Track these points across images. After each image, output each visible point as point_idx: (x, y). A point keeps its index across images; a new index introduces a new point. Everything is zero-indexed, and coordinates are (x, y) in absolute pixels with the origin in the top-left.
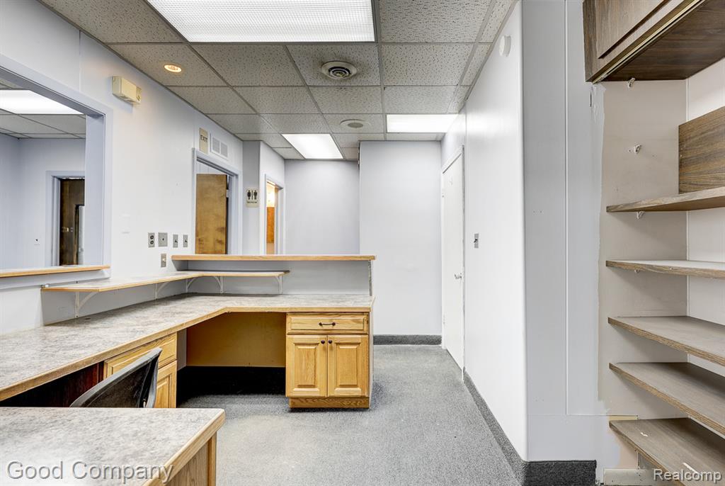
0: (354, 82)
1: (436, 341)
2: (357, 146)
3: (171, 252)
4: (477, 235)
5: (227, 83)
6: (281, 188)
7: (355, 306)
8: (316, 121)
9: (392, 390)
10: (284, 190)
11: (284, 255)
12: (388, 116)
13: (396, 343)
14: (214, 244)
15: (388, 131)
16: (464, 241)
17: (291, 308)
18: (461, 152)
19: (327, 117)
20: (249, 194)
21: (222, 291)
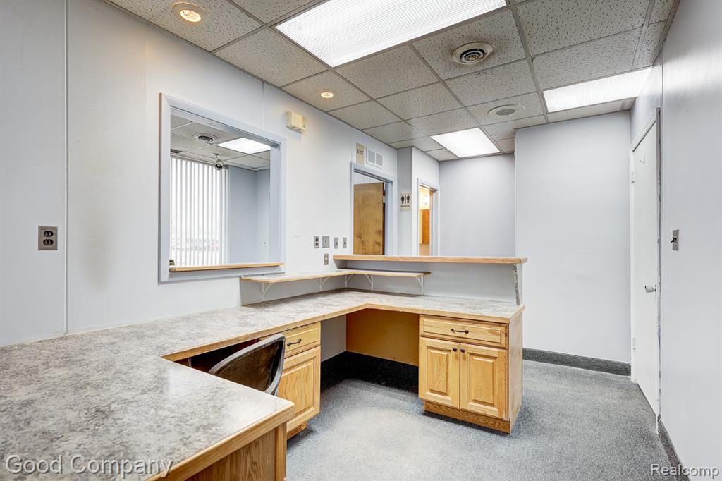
0: (493, 62)
1: (624, 370)
2: (512, 137)
3: (333, 252)
4: (676, 233)
5: (370, 97)
6: (436, 190)
7: (492, 315)
8: (460, 116)
9: (545, 420)
10: (439, 191)
11: (439, 256)
12: (544, 92)
13: (562, 363)
14: (374, 246)
15: (550, 111)
16: (659, 241)
17: (424, 310)
18: (655, 118)
19: (471, 109)
20: (403, 199)
21: (372, 289)
